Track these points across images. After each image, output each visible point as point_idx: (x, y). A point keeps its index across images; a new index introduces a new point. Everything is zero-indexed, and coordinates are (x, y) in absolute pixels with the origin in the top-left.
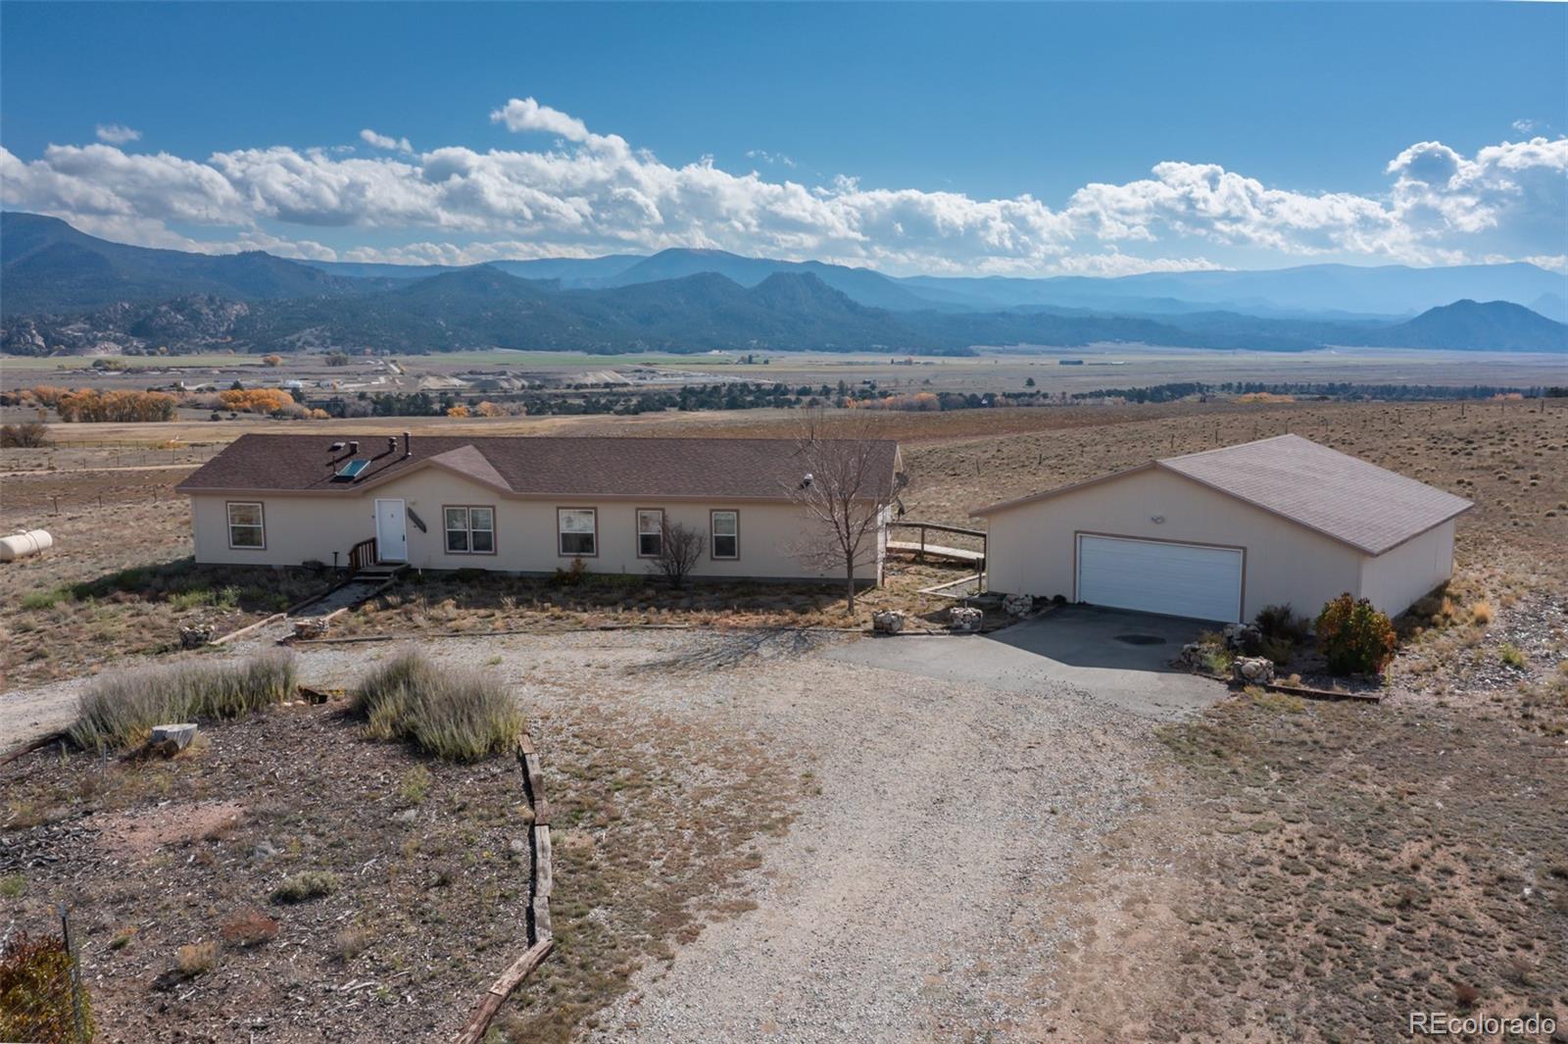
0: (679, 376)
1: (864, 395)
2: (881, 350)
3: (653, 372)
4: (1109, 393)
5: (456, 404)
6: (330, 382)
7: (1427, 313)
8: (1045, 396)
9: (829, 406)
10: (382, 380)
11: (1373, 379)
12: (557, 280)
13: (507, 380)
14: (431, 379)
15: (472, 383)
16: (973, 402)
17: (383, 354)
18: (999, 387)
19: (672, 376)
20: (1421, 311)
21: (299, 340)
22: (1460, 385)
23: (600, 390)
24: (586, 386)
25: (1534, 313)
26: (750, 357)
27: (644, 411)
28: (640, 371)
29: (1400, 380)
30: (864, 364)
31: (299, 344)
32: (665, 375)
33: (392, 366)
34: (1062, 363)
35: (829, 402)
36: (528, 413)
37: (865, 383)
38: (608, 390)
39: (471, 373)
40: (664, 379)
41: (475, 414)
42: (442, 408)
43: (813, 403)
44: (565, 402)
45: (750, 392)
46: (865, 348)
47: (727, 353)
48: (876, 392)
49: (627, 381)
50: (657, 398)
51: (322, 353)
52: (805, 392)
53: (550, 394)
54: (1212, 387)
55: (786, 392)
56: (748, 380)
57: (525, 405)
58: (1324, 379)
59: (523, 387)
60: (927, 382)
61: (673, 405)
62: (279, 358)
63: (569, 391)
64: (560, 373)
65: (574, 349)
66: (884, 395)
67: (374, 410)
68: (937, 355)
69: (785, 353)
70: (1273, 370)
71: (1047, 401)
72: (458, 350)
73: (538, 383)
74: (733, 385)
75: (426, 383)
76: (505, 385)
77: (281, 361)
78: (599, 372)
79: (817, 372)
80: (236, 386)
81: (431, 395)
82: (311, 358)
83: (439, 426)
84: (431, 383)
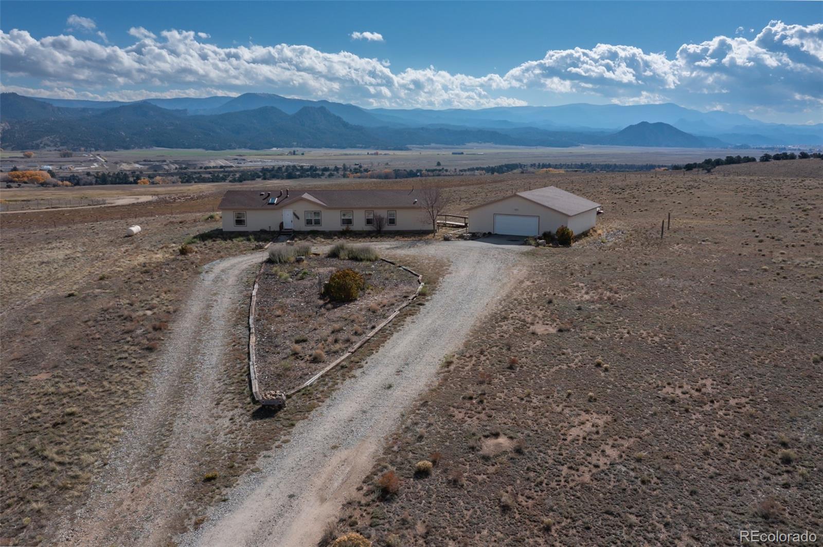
0: (258, 161)
1: (356, 171)
2: (361, 148)
3: (244, 160)
4: (477, 169)
5: (142, 178)
6: (67, 166)
7: (626, 129)
8: (446, 171)
9: (339, 177)
10: (96, 165)
11: (601, 161)
12: (185, 110)
13: (167, 165)
14: (124, 164)
15: (147, 167)
16: (412, 174)
17: (91, 151)
18: (424, 165)
19: (255, 162)
20: (624, 127)
21: (41, 143)
22: (640, 164)
23: (218, 170)
24: (210, 168)
25: (675, 128)
26: (294, 152)
27: (245, 180)
28: (236, 159)
29: (613, 161)
30: (353, 155)
31: (42, 145)
32: (251, 162)
33: (98, 157)
34: (453, 154)
35: (339, 175)
36: (182, 182)
37: (356, 165)
38: (223, 170)
39: (145, 161)
40: (251, 164)
41: (153, 183)
42: (134, 180)
43: (331, 175)
44: (201, 176)
45: (298, 170)
46: (353, 146)
47: (281, 149)
48: (362, 169)
49: (232, 164)
50: (249, 173)
51: (55, 150)
52: (326, 169)
53: (192, 172)
54: (526, 165)
55: (316, 170)
56: (295, 164)
57: (180, 178)
58: (579, 161)
59: (176, 168)
60: (387, 164)
61: (259, 177)
62: (33, 153)
63: (202, 170)
64: (195, 161)
65: (198, 147)
66: (366, 170)
67: (96, 181)
68: (390, 150)
69: (311, 149)
70: (555, 157)
71: (448, 173)
72: (133, 148)
73: (184, 166)
74: (288, 166)
75: (122, 167)
76: (166, 167)
77: (33, 155)
78: (217, 160)
79: (330, 159)
80: (15, 169)
81: (128, 173)
82: (51, 153)
83: (138, 189)
84: (125, 167)
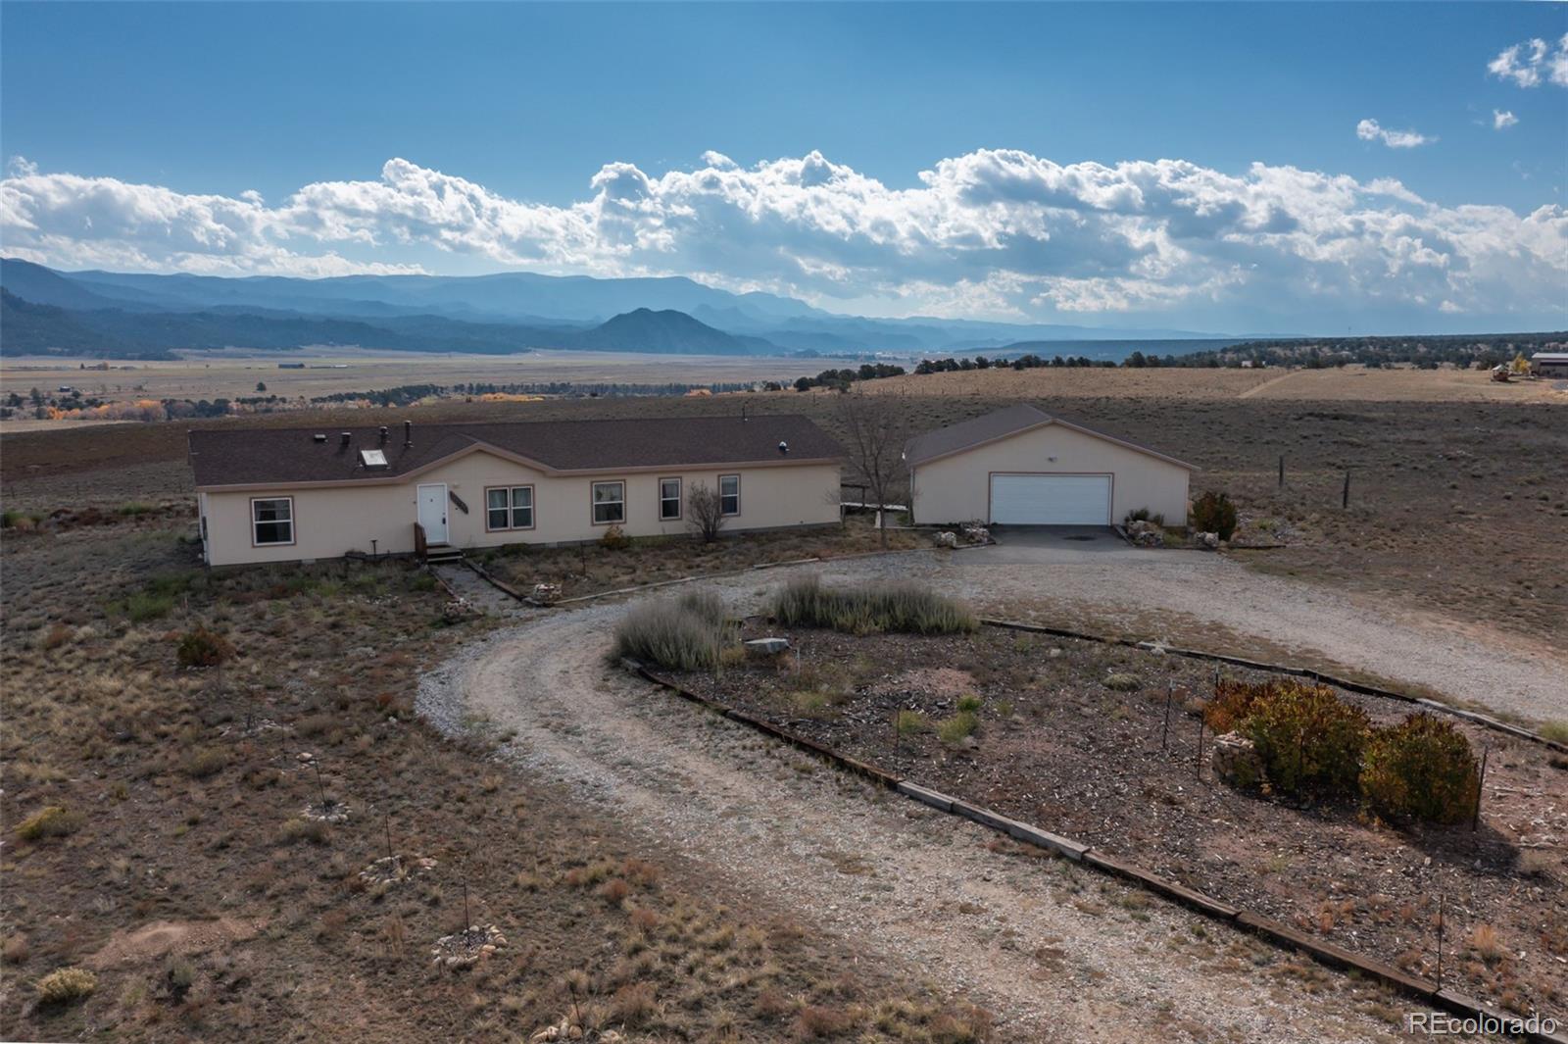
1: (69, 404)
4: (350, 397)
9: (22, 417)
16: (207, 409)
22: (658, 383)
34: (281, 366)
35: (24, 413)
48: (83, 401)
54: (446, 388)
60: (140, 388)
68: (132, 358)
71: (286, 406)
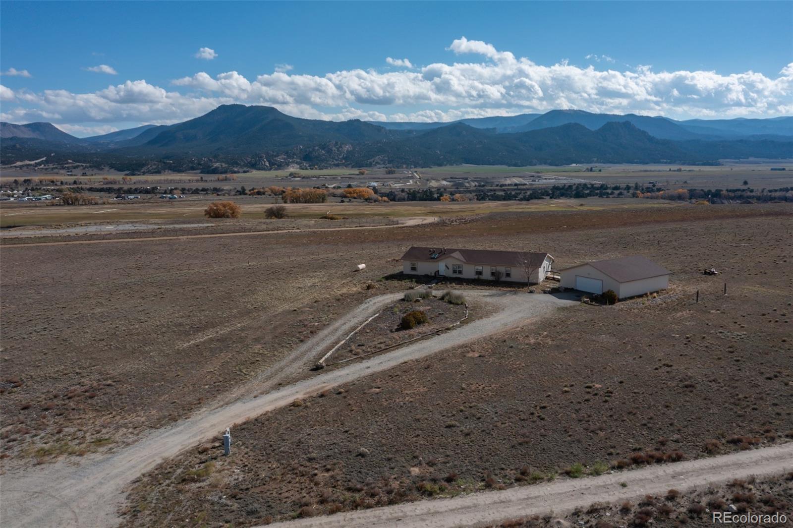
0: (552, 179)
1: (649, 190)
2: (666, 163)
3: (540, 177)
5: (445, 194)
6: (389, 183)
8: (752, 191)
9: (628, 196)
10: (411, 182)
12: (495, 129)
13: (468, 182)
14: (433, 181)
15: (452, 183)
17: (411, 168)
19: (549, 179)
23: (512, 187)
24: (506, 185)
26: (591, 168)
27: (532, 199)
28: (533, 176)
31: (374, 163)
32: (546, 179)
33: (415, 174)
34: (772, 169)
35: (629, 194)
36: (477, 200)
37: (650, 183)
38: (516, 187)
39: (451, 178)
40: (545, 181)
41: (453, 200)
42: (438, 197)
43: (621, 194)
44: (495, 194)
45: (588, 188)
46: (656, 161)
47: (580, 165)
48: (655, 188)
49: (526, 182)
50: (540, 192)
51: (384, 168)
52: (616, 188)
53: (488, 190)
55: (606, 188)
56: (588, 181)
57: (476, 195)
59: (476, 186)
60: (686, 182)
61: (548, 195)
62: (366, 171)
63: (497, 188)
64: (493, 178)
65: (501, 164)
66: (659, 190)
67: (408, 197)
68: (697, 165)
69: (612, 165)
71: (752, 194)
72: (446, 165)
73: (482, 184)
74: (580, 184)
75: (431, 184)
76: (467, 185)
77: (366, 172)
78: (512, 178)
79: (625, 177)
80: (349, 186)
81: (433, 190)
82: (379, 170)
83: (437, 206)
84: (434, 184)
